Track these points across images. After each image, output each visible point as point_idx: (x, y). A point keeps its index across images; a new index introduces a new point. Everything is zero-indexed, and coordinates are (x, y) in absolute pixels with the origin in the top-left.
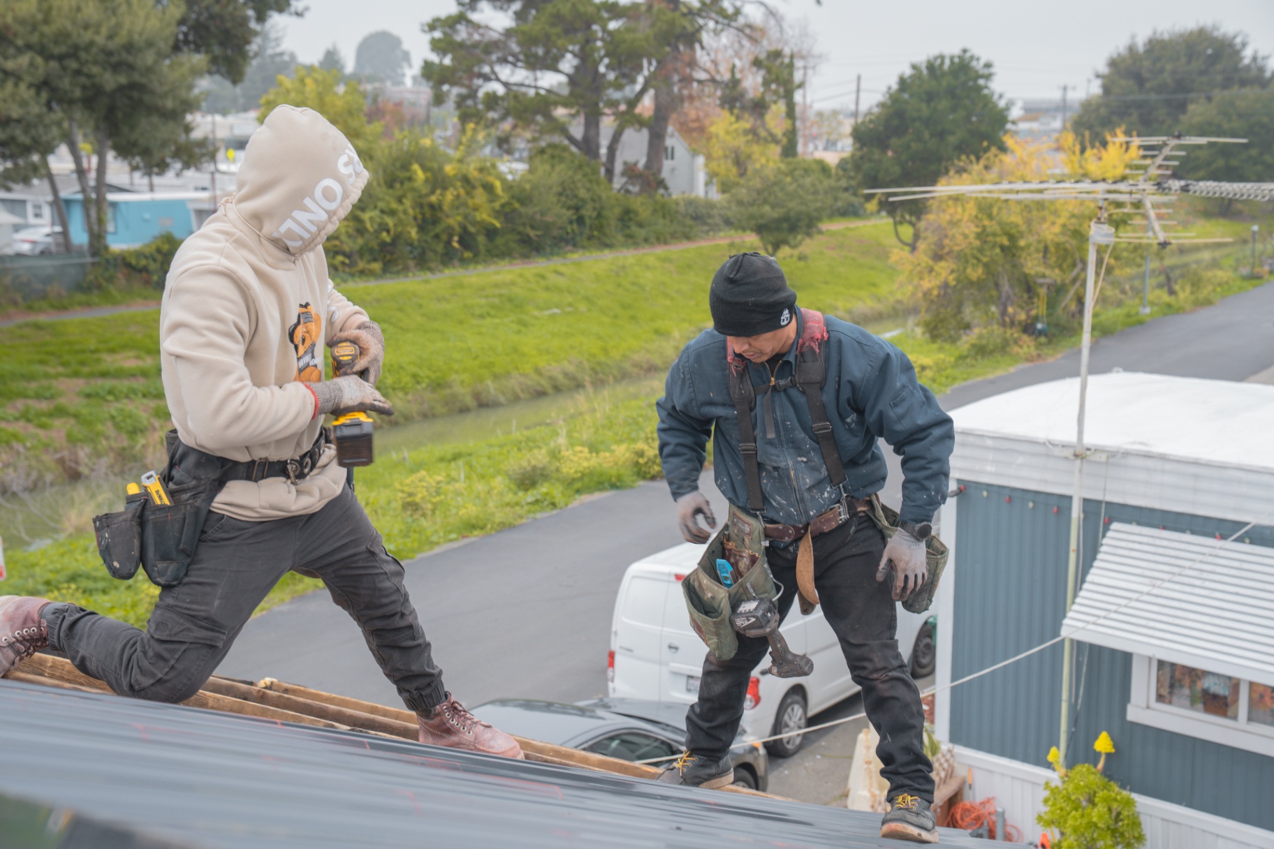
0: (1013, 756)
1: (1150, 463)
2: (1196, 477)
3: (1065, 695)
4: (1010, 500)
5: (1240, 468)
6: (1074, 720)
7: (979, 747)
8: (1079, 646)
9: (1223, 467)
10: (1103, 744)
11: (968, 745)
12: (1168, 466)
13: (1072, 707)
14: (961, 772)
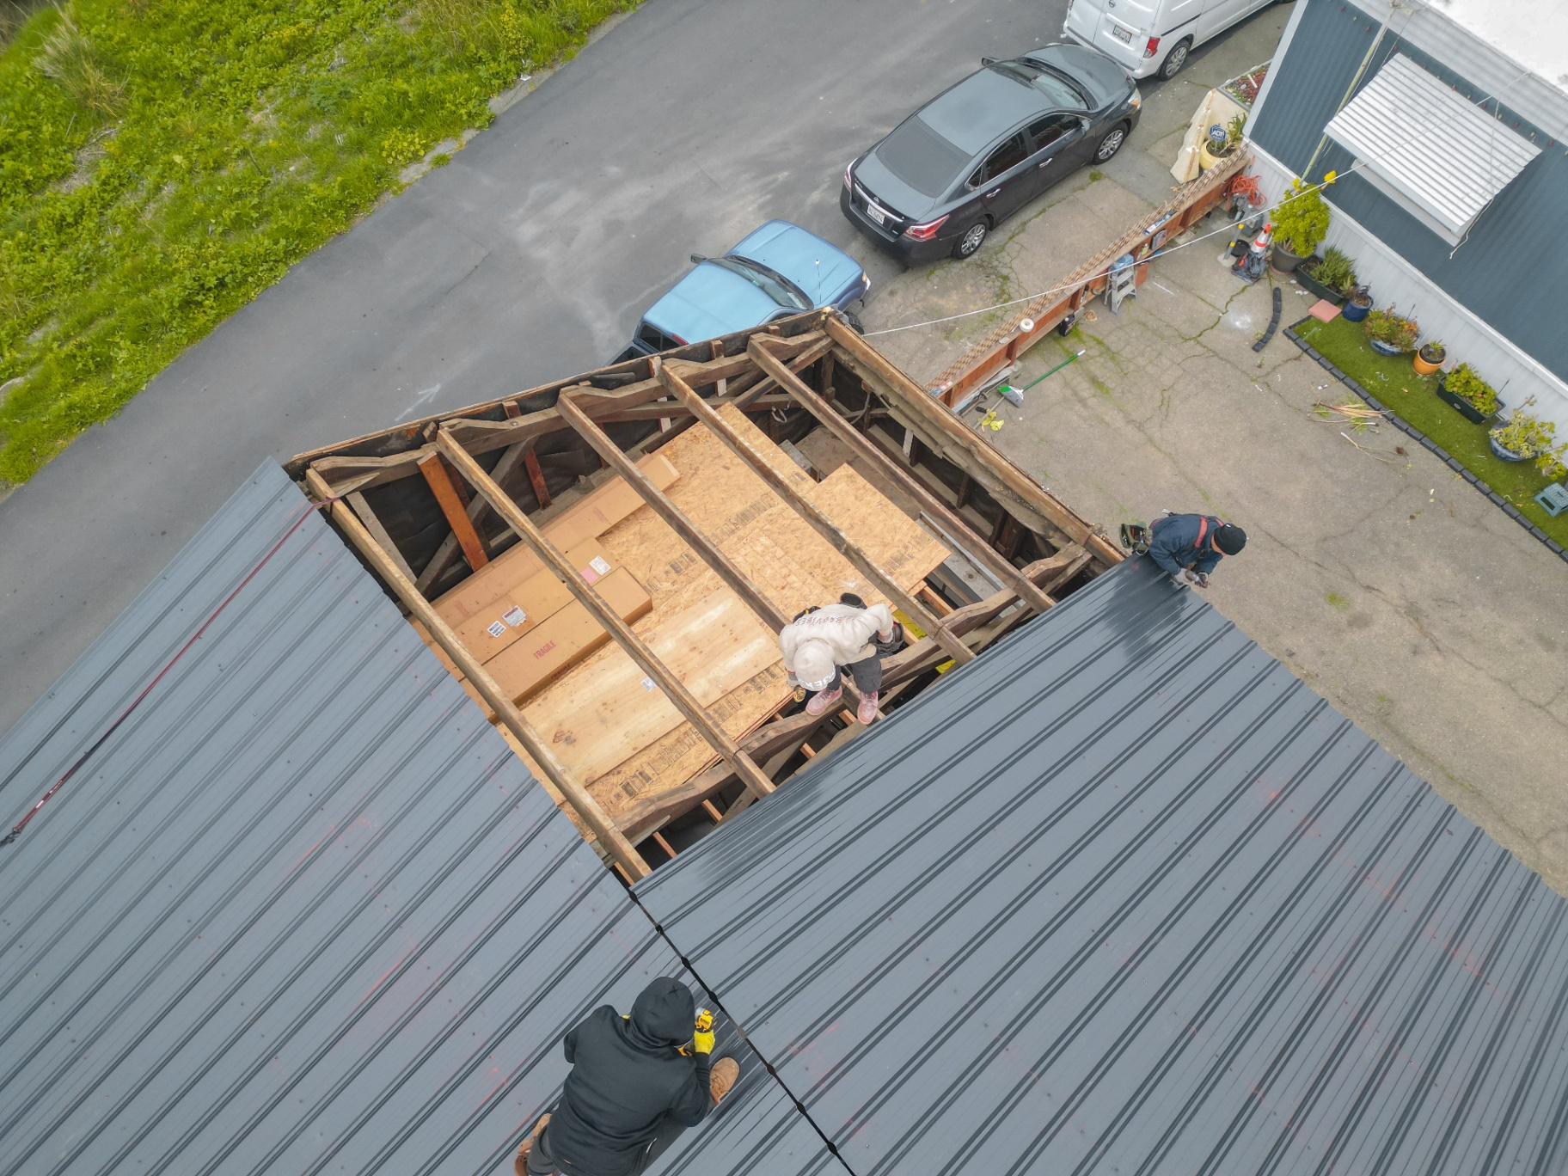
0: (1281, 159)
1: (1440, 23)
2: (1462, 44)
3: (1320, 146)
4: (1344, 10)
5: (1490, 49)
6: (1319, 161)
7: (1264, 147)
8: (1330, 141)
9: (1480, 43)
10: (1330, 178)
11: (1258, 143)
12: (1449, 29)
13: (1321, 154)
14: (1249, 156)
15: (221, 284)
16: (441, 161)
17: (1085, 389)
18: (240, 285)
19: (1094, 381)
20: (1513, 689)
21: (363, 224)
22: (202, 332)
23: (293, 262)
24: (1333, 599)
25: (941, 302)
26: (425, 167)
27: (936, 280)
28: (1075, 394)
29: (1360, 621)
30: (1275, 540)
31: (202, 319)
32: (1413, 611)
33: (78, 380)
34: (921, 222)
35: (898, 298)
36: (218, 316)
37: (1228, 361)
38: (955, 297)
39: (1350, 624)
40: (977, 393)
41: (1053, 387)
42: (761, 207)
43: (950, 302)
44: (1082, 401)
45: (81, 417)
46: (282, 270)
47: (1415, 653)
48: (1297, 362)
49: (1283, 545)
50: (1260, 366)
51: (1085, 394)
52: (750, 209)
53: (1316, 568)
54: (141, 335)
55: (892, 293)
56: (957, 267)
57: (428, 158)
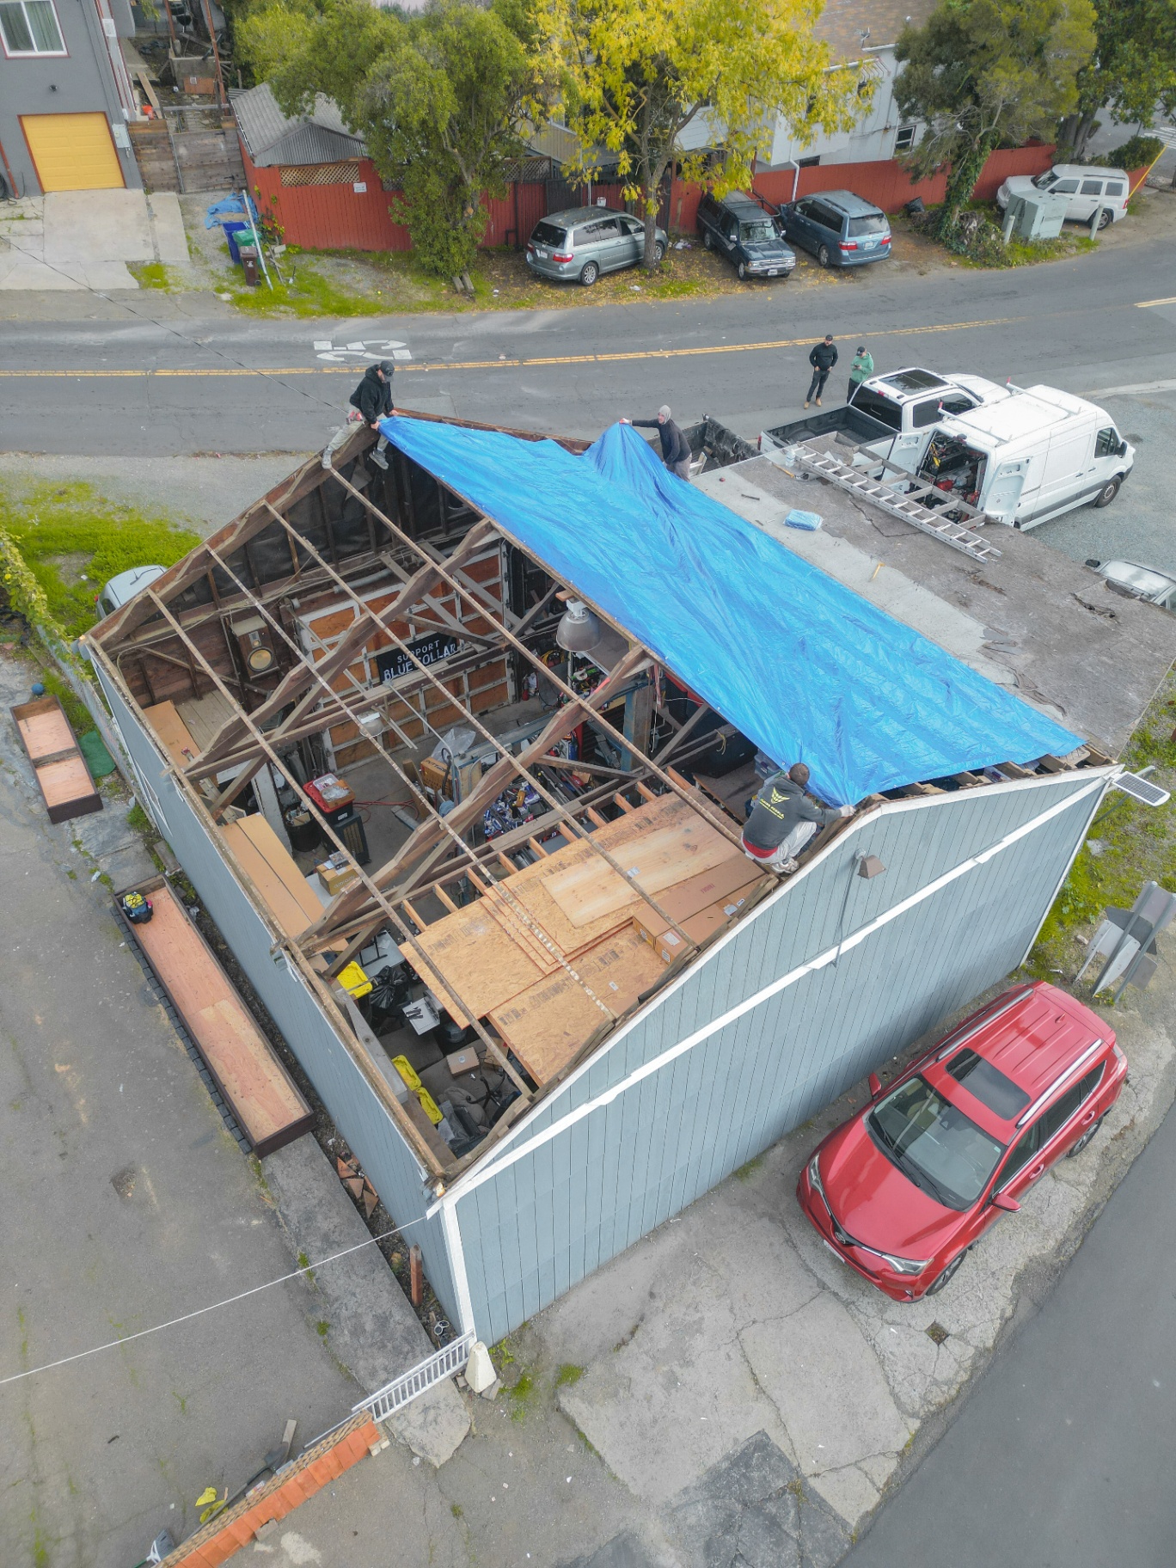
17: (62, 1557)
28: (80, 1548)
44: (79, 1531)
51: (68, 1546)
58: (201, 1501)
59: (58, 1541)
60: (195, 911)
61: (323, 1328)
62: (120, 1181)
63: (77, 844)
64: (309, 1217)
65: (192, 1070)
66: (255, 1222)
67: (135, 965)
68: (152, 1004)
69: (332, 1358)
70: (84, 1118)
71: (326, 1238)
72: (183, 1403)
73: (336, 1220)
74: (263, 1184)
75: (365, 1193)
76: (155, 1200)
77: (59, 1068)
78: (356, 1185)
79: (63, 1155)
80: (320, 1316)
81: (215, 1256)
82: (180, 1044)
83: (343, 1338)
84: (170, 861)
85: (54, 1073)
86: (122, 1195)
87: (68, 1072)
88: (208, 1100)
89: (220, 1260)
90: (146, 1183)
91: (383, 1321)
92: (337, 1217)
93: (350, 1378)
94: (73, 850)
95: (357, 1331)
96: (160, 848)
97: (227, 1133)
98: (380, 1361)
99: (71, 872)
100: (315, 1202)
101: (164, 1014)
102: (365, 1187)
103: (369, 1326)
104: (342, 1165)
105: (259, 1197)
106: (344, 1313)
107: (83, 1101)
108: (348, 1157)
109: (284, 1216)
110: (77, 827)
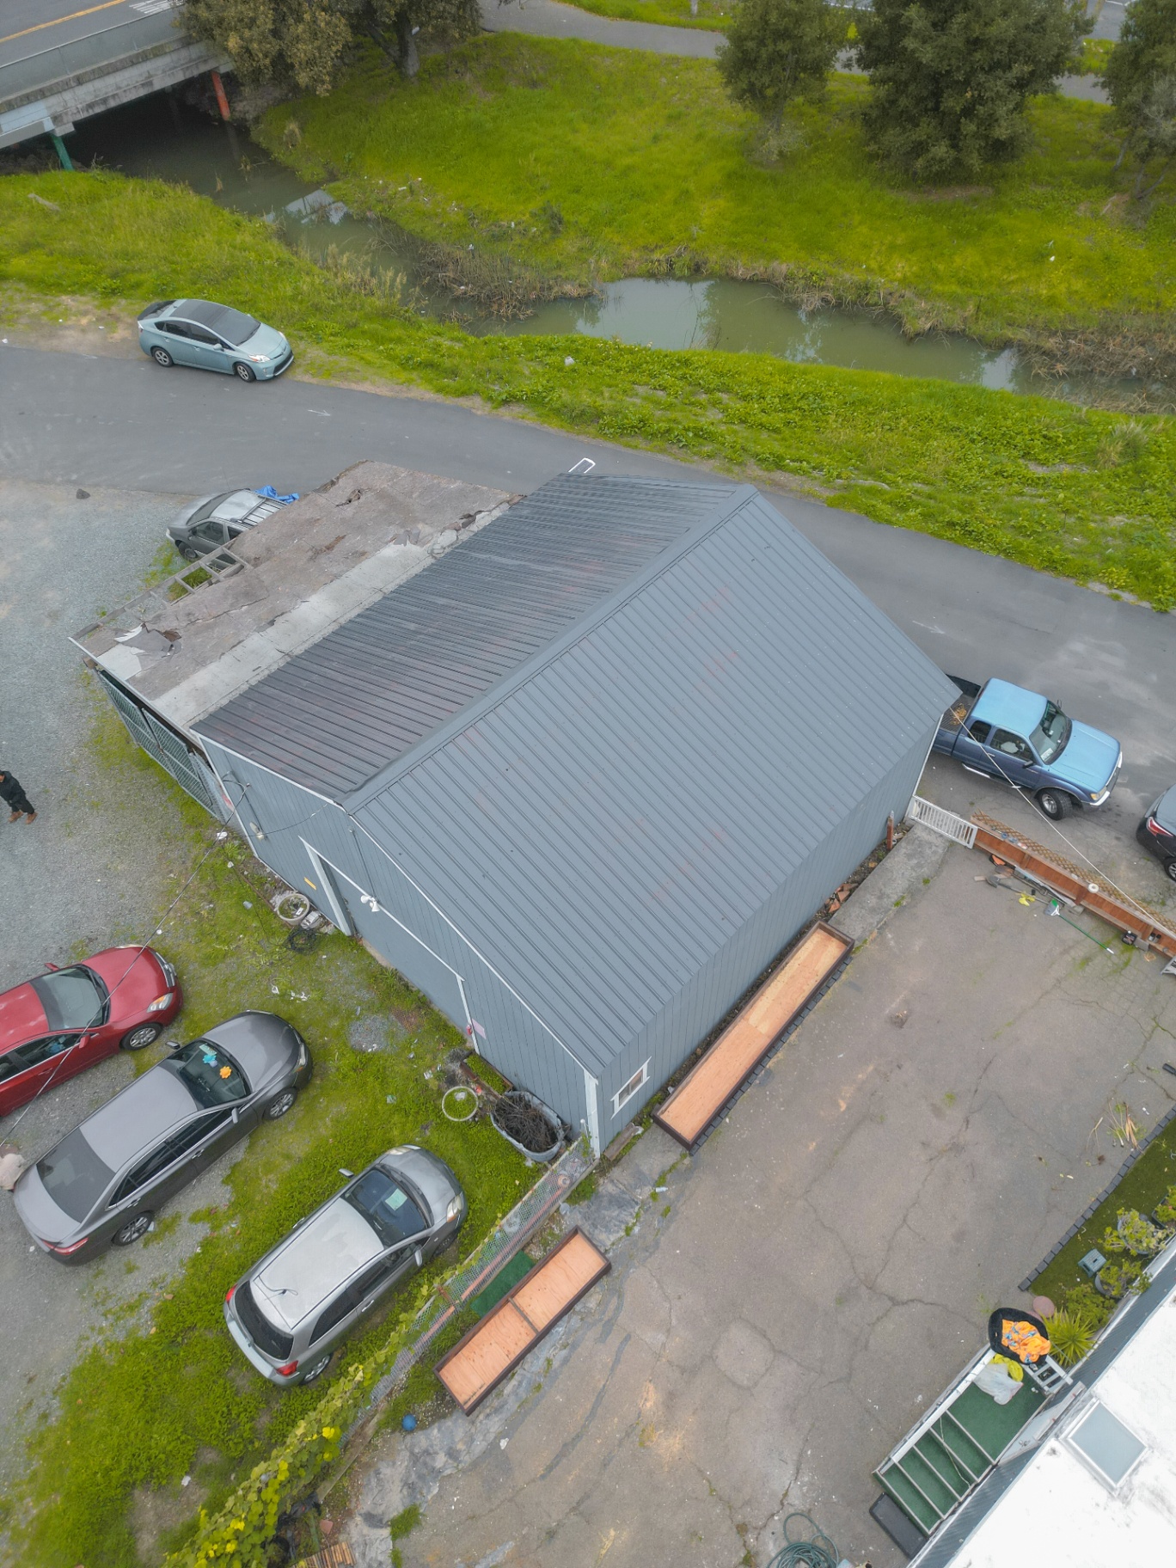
15: (970, 533)
16: (1117, 598)
17: (1079, 953)
18: (975, 540)
19: (1087, 960)
20: (914, 1204)
21: (1047, 577)
22: (941, 537)
23: (1002, 556)
24: (952, 1098)
25: (1123, 868)
26: (1105, 590)
27: (1142, 862)
28: (1070, 948)
29: (937, 1111)
30: (988, 1065)
31: (948, 534)
32: (956, 1148)
33: (891, 503)
34: (1158, 820)
35: (1115, 842)
36: (952, 539)
37: (1144, 1047)
38: (1131, 875)
39: (933, 1105)
40: (1042, 884)
41: (1071, 934)
42: (1162, 759)
43: (1123, 870)
44: (1066, 952)
45: (871, 513)
46: (995, 553)
47: (923, 1144)
48: (1164, 1096)
49: (985, 1070)
50: (1148, 1068)
51: (1073, 953)
52: (1156, 752)
53: (973, 1089)
54: (927, 516)
55: (1118, 839)
56: (1160, 875)
57: (1114, 591)
58: (1027, 903)
59: (1074, 959)
60: (671, 1089)
61: (926, 881)
62: (899, 1022)
63: (628, 1230)
64: (873, 910)
65: (810, 1017)
66: (890, 936)
67: (742, 1100)
68: (769, 1073)
69: (938, 872)
70: (871, 1068)
71: (880, 898)
72: (993, 931)
73: (868, 896)
74: (865, 941)
75: (845, 888)
76: (901, 997)
77: (843, 1106)
78: (842, 896)
79: (899, 1067)
80: (921, 886)
81: (917, 948)
82: (793, 1038)
83: (926, 871)
84: (626, 1135)
85: (848, 1108)
86: (907, 1016)
87: (843, 1099)
88: (828, 996)
89: (917, 945)
90: (894, 1006)
91: (910, 856)
92: (867, 896)
93: (942, 861)
94: (636, 1229)
95: (919, 865)
96: (612, 1154)
97: (844, 976)
98: (928, 852)
99: (662, 1215)
100: (863, 911)
101: (774, 1060)
102: (842, 890)
103: (915, 861)
104: (833, 908)
105: (873, 941)
106: (914, 874)
107: (860, 1076)
108: (826, 907)
109: (878, 923)
110: (608, 1243)
